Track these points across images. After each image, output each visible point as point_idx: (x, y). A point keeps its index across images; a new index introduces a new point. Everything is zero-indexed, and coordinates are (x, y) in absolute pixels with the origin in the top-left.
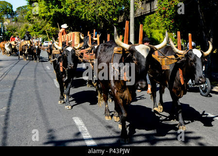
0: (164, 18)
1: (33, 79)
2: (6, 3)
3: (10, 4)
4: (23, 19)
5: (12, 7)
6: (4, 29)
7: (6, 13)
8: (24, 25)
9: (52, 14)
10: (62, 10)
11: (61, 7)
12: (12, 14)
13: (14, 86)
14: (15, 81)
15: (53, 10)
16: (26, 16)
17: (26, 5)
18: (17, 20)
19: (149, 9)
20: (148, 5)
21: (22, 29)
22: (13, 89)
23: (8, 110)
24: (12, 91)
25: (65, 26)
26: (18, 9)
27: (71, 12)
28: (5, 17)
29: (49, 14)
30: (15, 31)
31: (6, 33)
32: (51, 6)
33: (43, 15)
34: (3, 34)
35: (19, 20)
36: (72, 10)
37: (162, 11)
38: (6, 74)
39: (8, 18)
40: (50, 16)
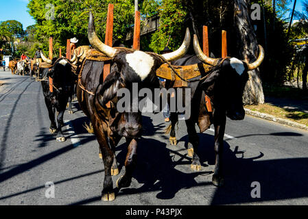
0: (167, 35)
1: (37, 93)
2: (17, 22)
3: (20, 23)
4: (33, 38)
5: (22, 26)
6: (14, 48)
7: (16, 32)
8: (34, 44)
9: (59, 32)
10: (69, 28)
11: (67, 26)
12: (22, 33)
13: (19, 99)
14: (21, 95)
15: (60, 28)
16: (35, 35)
17: (35, 24)
18: (27, 40)
19: (155, 27)
20: (154, 23)
21: (32, 49)
22: (17, 101)
23: (11, 116)
24: (16, 103)
25: (74, 40)
26: (28, 28)
27: (78, 31)
28: (15, 37)
29: (56, 32)
30: (25, 50)
31: (16, 52)
32: (57, 24)
33: (51, 33)
34: (14, 53)
35: (29, 39)
36: (79, 28)
37: (165, 28)
38: (13, 89)
39: (18, 38)
40: (58, 35)
